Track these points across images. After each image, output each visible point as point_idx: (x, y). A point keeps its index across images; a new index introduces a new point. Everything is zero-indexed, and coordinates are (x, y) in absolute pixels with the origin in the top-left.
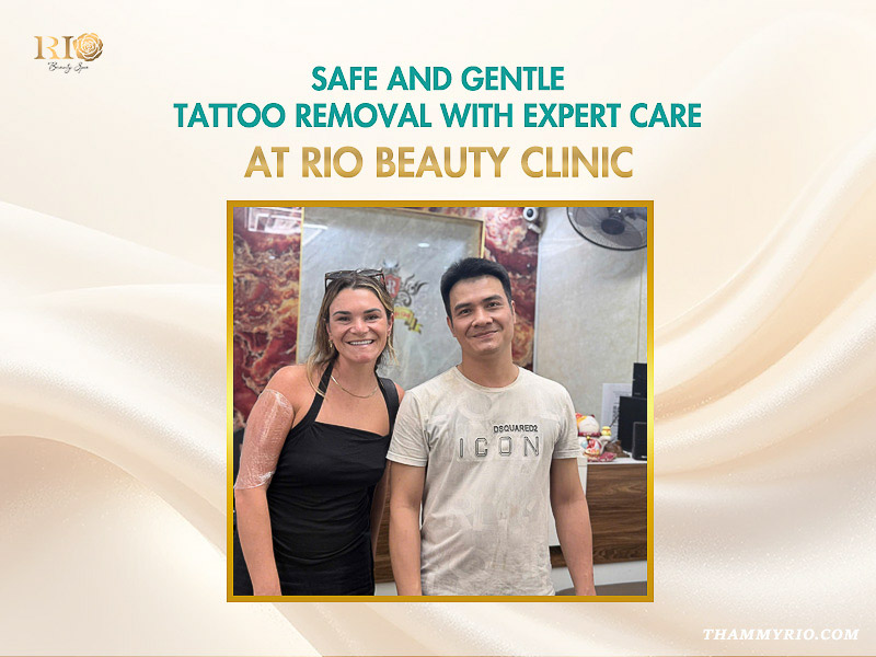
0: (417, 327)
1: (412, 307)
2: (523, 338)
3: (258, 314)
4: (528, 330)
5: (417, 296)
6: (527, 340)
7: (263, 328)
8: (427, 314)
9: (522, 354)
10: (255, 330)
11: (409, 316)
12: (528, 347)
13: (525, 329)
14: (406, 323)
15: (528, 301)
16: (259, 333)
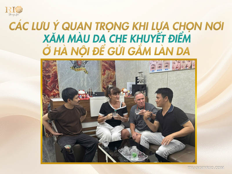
0: (87, 73)
1: (85, 67)
2: (113, 74)
3: (47, 71)
4: (114, 72)
5: (86, 65)
6: (114, 75)
7: (49, 74)
8: (89, 69)
9: (113, 78)
10: (47, 75)
11: (85, 70)
12: (114, 76)
13: (113, 72)
14: (84, 72)
15: (113, 65)
16: (48, 75)
